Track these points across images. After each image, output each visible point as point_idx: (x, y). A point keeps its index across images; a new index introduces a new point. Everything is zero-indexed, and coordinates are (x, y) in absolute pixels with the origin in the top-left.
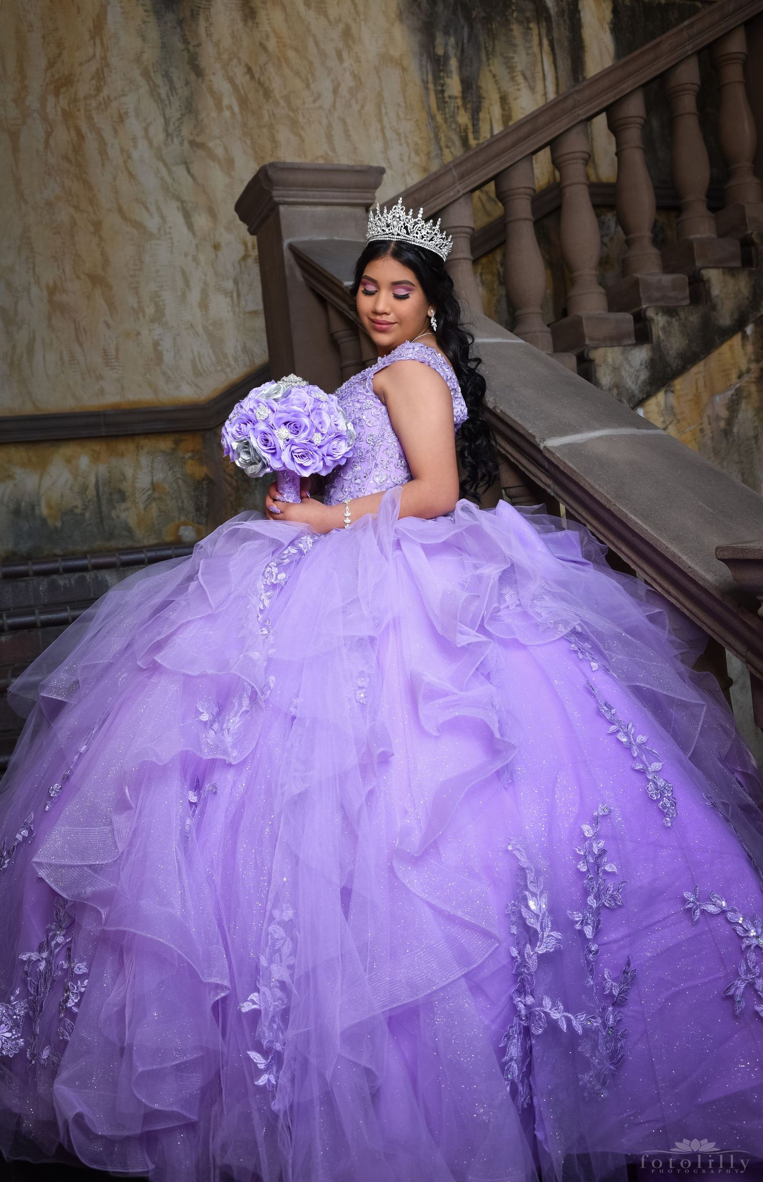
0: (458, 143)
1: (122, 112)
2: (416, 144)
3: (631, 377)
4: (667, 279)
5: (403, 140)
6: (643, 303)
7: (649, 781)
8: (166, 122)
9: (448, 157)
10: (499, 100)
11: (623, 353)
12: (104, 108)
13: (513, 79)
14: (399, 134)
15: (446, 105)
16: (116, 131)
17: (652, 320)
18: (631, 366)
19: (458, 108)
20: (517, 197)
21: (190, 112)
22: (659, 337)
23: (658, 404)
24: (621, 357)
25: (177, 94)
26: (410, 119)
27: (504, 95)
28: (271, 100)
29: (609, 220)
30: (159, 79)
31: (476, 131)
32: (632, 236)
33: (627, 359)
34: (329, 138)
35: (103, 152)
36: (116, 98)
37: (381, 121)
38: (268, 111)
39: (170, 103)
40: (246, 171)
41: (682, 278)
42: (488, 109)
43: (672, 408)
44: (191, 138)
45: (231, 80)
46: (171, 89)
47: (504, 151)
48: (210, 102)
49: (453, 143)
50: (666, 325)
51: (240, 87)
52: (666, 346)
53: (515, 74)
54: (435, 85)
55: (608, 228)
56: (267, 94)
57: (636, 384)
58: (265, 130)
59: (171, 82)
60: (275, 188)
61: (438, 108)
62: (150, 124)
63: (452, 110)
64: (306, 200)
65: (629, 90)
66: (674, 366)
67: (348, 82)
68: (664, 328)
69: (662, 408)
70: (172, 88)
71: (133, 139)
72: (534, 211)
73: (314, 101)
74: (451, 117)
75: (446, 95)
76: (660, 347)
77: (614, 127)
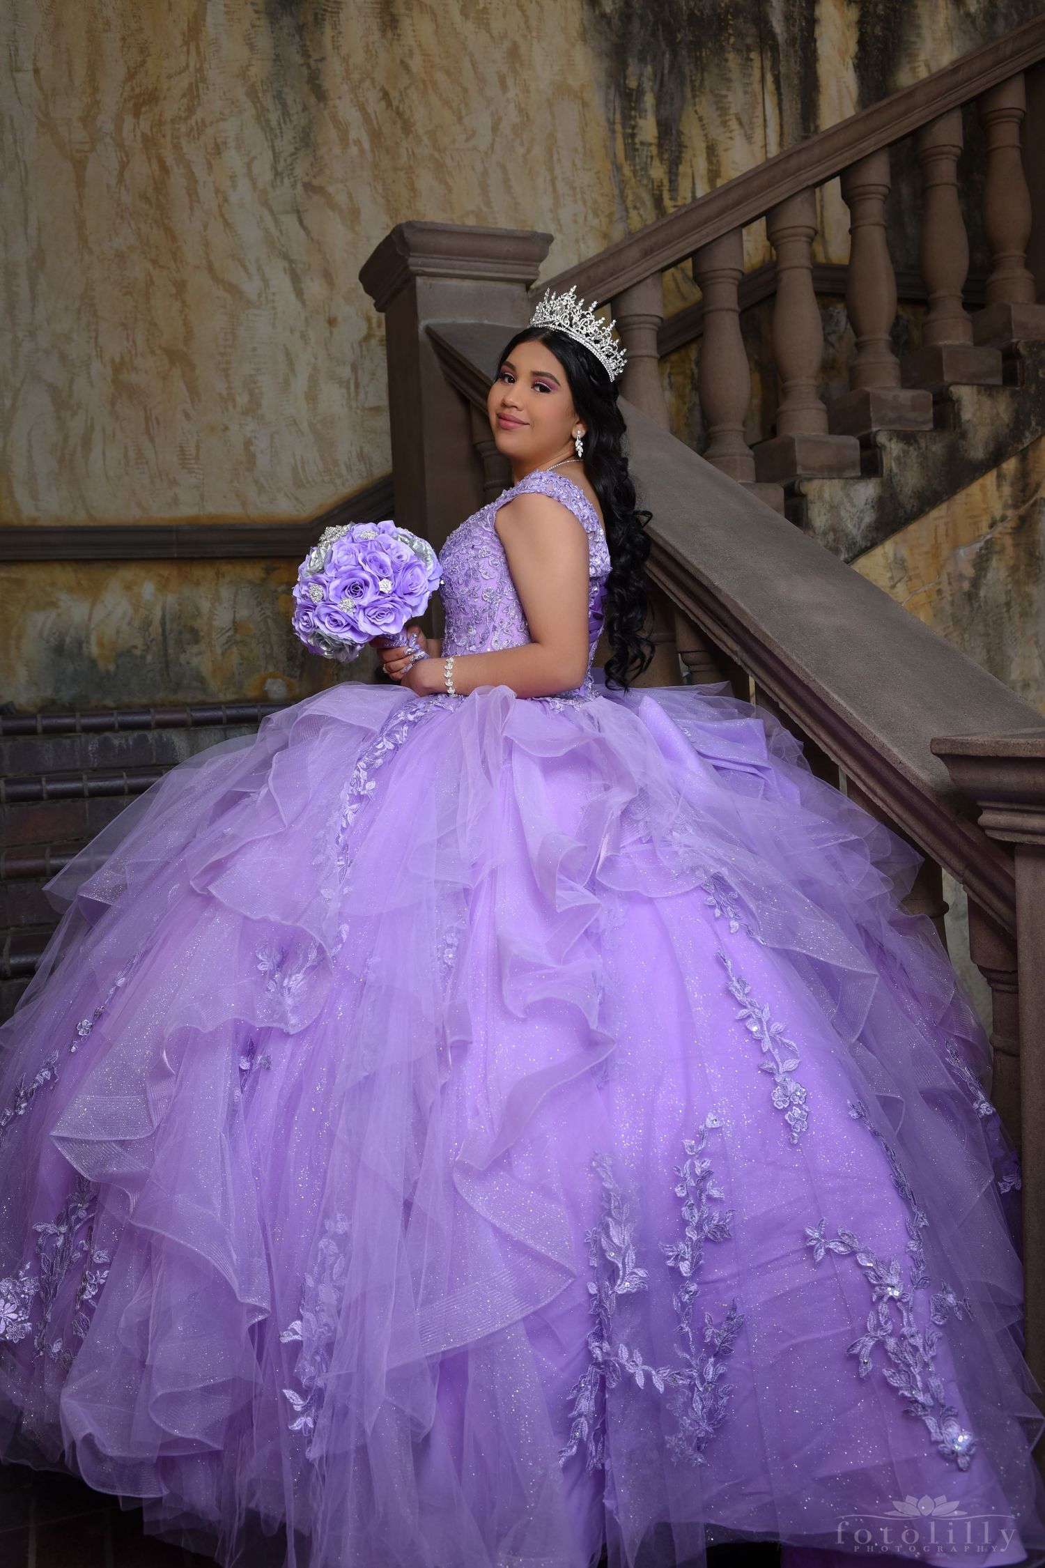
0: (649, 203)
1: (219, 141)
2: (595, 202)
3: (852, 519)
4: (906, 395)
5: (579, 196)
6: (873, 425)
7: (776, 1084)
8: (274, 157)
9: (636, 223)
10: (705, 150)
11: (843, 488)
12: (196, 136)
13: (724, 124)
14: (574, 188)
15: (637, 153)
16: (210, 166)
17: (883, 447)
18: (853, 505)
19: (652, 158)
20: (720, 280)
21: (307, 145)
22: (891, 470)
23: (885, 555)
24: (841, 493)
25: (290, 121)
26: (590, 170)
27: (713, 145)
28: (411, 136)
29: (838, 313)
30: (268, 102)
31: (673, 190)
32: (865, 338)
33: (848, 495)
34: (484, 188)
35: (192, 192)
36: (212, 123)
37: (551, 170)
38: (407, 149)
39: (281, 132)
40: (375, 232)
41: (926, 395)
42: (691, 161)
43: (903, 561)
44: (306, 179)
45: (362, 108)
46: (283, 114)
47: (708, 220)
48: (333, 134)
49: (643, 203)
50: (902, 455)
51: (373, 116)
52: (900, 481)
53: (727, 118)
54: (624, 127)
55: (837, 323)
56: (407, 127)
57: (859, 528)
58: (402, 174)
59: (284, 105)
60: (411, 254)
61: (626, 157)
62: (254, 158)
63: (645, 160)
64: (451, 271)
65: (870, 151)
66: (909, 507)
67: (513, 116)
68: (898, 459)
69: (889, 561)
70: (286, 114)
71: (231, 177)
72: (740, 298)
73: (467, 140)
74: (641, 169)
75: (637, 140)
76: (892, 482)
77: (850, 197)
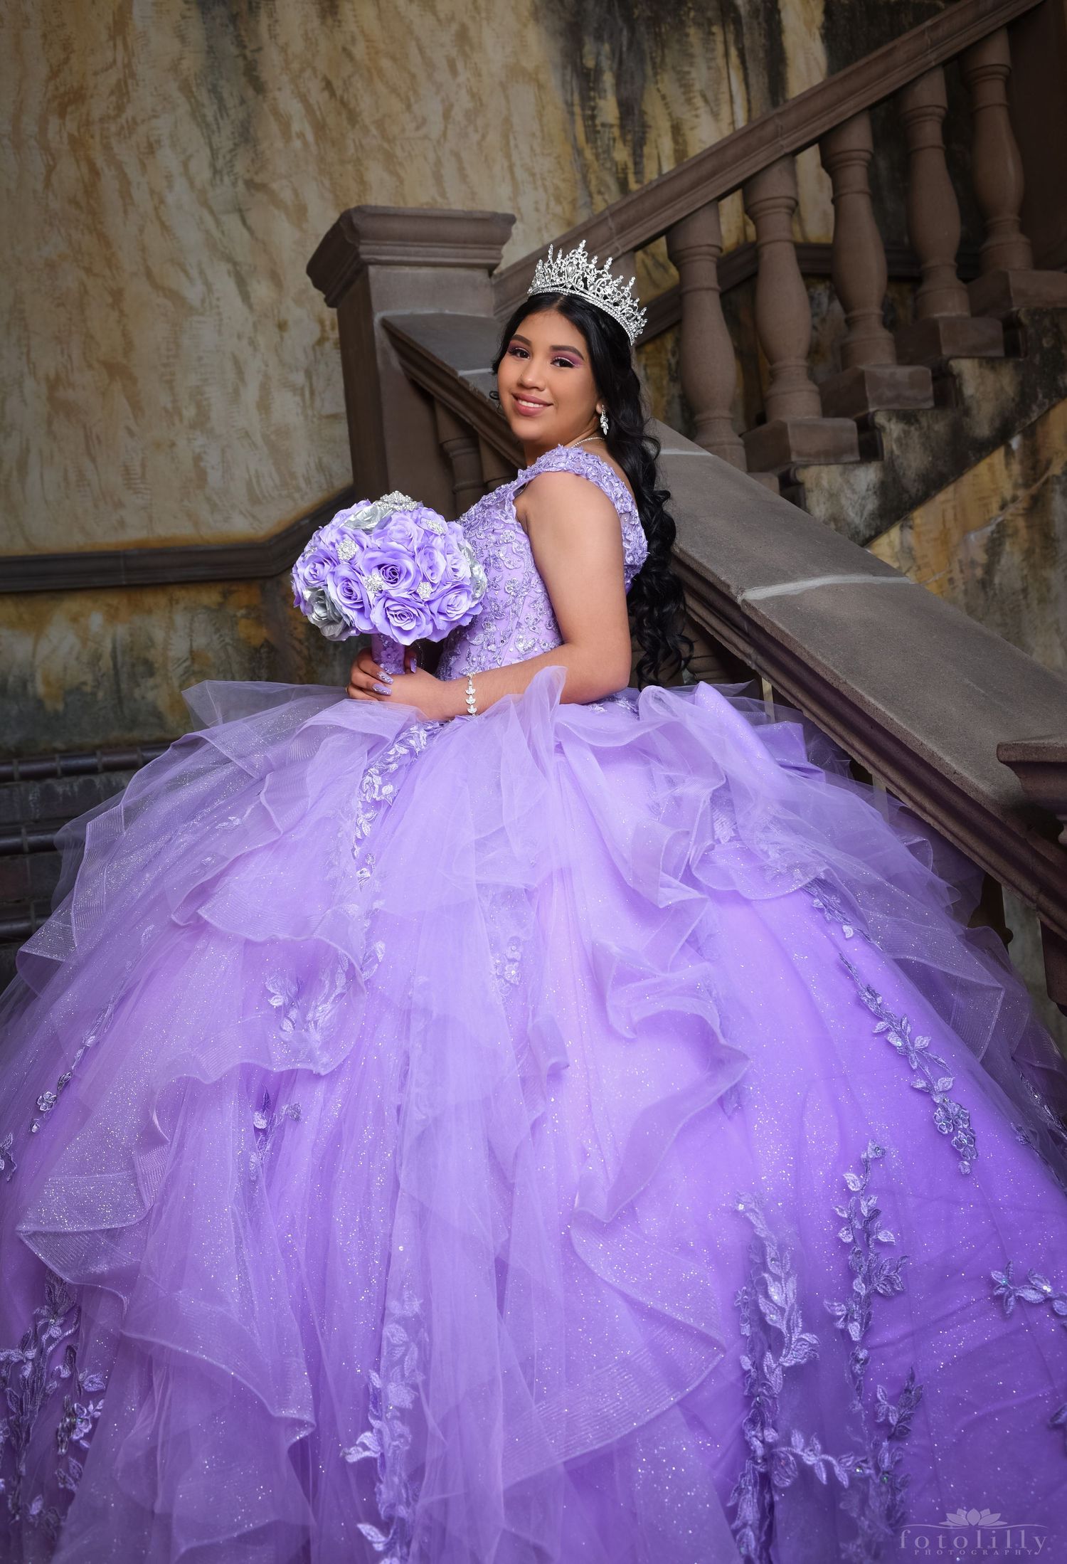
0: (614, 187)
1: (152, 139)
2: (557, 188)
3: (854, 507)
4: (903, 372)
5: (539, 183)
6: (870, 405)
8: (212, 155)
9: (600, 205)
10: (669, 130)
11: (842, 474)
12: (127, 135)
13: (689, 101)
14: (533, 175)
15: (598, 136)
16: (143, 166)
17: (882, 428)
18: (854, 491)
19: (614, 140)
20: (698, 258)
21: (247, 141)
22: (892, 452)
23: (891, 544)
24: (840, 480)
25: (228, 115)
26: (549, 155)
27: (677, 123)
28: (357, 127)
29: (819, 294)
30: (203, 96)
31: (639, 172)
32: (855, 313)
33: (848, 482)
34: (438, 178)
35: (125, 194)
36: (143, 121)
37: (508, 156)
38: (354, 141)
39: (219, 128)
40: (322, 220)
41: (924, 372)
42: (656, 141)
43: (910, 549)
44: (247, 176)
45: (304, 99)
46: (220, 109)
47: (679, 195)
48: (274, 127)
49: (608, 187)
50: (903, 436)
51: (316, 107)
52: (902, 464)
53: (692, 95)
54: (583, 109)
55: (819, 305)
56: (353, 117)
57: (861, 516)
58: (350, 167)
59: (221, 100)
60: (362, 241)
61: (587, 140)
62: (191, 156)
63: (607, 142)
64: (405, 259)
65: (850, 114)
66: (913, 491)
67: (464, 102)
68: (899, 440)
69: (896, 550)
70: (222, 107)
71: (167, 177)
72: (720, 280)
73: (418, 128)
74: (604, 152)
75: (598, 122)
76: (893, 466)
77: (830, 164)
